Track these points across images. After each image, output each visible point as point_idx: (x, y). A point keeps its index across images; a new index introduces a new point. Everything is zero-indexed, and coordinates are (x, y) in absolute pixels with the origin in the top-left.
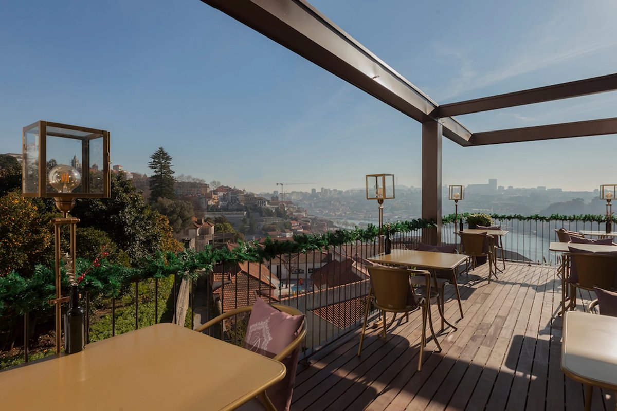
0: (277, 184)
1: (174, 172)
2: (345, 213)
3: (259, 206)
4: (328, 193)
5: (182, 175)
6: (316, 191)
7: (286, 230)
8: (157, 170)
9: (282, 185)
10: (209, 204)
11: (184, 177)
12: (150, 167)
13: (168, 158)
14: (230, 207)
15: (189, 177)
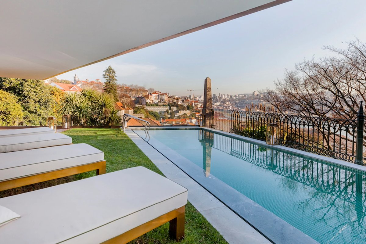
0: (188, 90)
1: (117, 80)
2: (233, 109)
3: (177, 103)
4: (224, 96)
5: (132, 85)
6: (216, 96)
7: (192, 118)
8: (107, 79)
9: (191, 90)
10: (147, 102)
11: (133, 86)
12: (104, 77)
13: (113, 72)
14: (159, 104)
15: (136, 86)
